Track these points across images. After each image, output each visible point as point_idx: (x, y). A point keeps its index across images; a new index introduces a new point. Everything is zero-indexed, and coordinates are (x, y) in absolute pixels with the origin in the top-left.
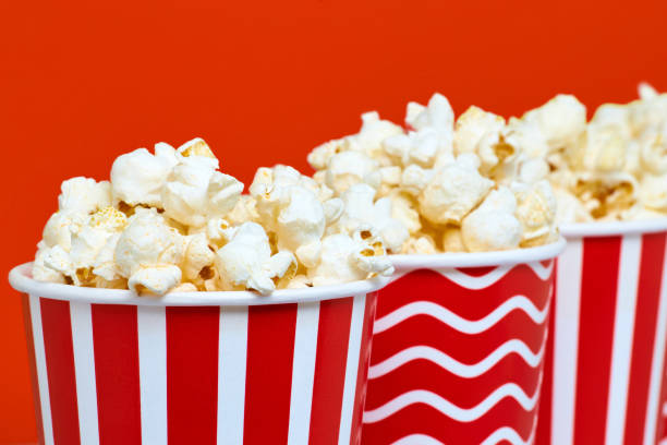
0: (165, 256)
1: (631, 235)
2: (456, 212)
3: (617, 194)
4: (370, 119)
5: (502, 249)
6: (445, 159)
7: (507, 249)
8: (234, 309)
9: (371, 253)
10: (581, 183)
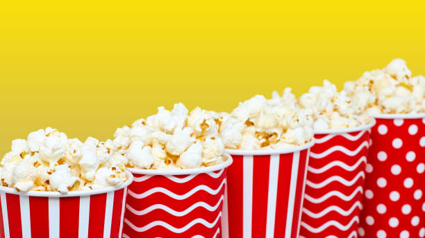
0: (28, 177)
1: (275, 155)
2: (177, 152)
3: (273, 137)
4: (161, 109)
5: (192, 168)
6: (178, 130)
7: (195, 168)
8: (54, 198)
9: (114, 176)
10: (257, 133)
